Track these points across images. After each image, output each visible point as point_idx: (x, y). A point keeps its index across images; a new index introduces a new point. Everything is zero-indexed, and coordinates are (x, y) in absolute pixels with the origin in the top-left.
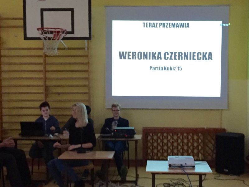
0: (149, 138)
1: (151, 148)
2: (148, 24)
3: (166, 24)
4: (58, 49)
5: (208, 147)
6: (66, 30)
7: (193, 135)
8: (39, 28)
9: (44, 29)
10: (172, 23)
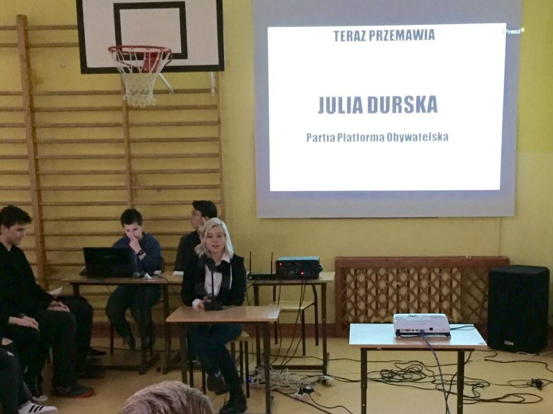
0: (349, 278)
1: (353, 299)
2: (345, 34)
3: (384, 34)
4: (155, 92)
5: (472, 296)
6: (170, 51)
7: (440, 272)
8: (114, 47)
9: (124, 50)
10: (398, 32)
